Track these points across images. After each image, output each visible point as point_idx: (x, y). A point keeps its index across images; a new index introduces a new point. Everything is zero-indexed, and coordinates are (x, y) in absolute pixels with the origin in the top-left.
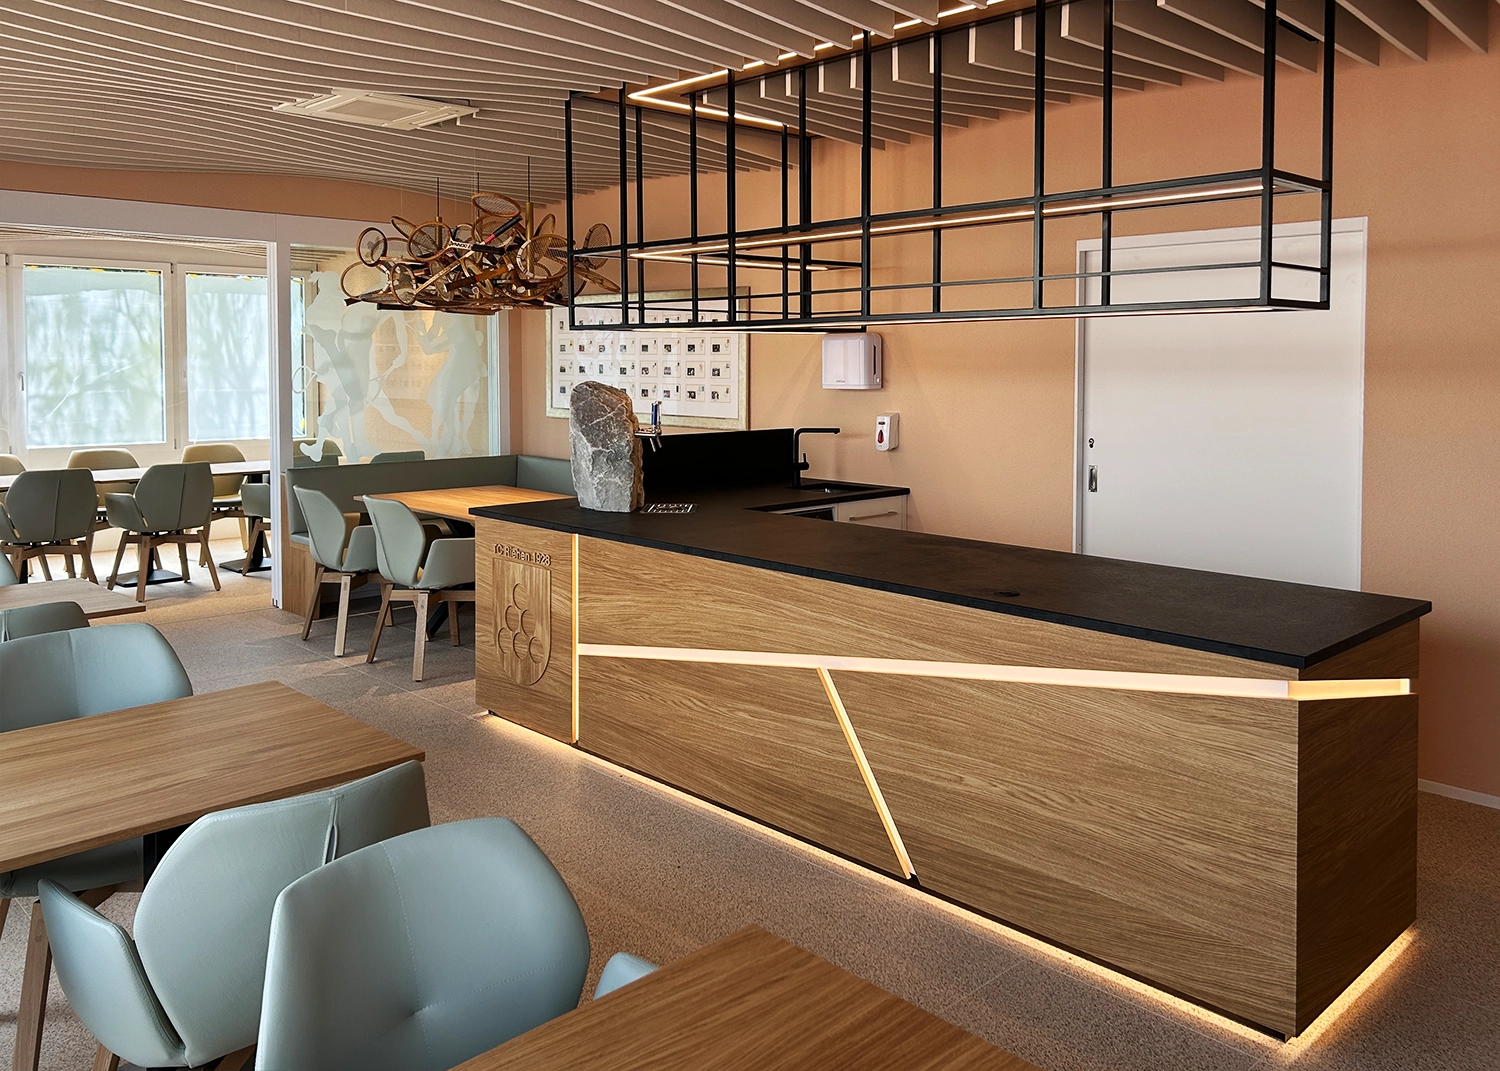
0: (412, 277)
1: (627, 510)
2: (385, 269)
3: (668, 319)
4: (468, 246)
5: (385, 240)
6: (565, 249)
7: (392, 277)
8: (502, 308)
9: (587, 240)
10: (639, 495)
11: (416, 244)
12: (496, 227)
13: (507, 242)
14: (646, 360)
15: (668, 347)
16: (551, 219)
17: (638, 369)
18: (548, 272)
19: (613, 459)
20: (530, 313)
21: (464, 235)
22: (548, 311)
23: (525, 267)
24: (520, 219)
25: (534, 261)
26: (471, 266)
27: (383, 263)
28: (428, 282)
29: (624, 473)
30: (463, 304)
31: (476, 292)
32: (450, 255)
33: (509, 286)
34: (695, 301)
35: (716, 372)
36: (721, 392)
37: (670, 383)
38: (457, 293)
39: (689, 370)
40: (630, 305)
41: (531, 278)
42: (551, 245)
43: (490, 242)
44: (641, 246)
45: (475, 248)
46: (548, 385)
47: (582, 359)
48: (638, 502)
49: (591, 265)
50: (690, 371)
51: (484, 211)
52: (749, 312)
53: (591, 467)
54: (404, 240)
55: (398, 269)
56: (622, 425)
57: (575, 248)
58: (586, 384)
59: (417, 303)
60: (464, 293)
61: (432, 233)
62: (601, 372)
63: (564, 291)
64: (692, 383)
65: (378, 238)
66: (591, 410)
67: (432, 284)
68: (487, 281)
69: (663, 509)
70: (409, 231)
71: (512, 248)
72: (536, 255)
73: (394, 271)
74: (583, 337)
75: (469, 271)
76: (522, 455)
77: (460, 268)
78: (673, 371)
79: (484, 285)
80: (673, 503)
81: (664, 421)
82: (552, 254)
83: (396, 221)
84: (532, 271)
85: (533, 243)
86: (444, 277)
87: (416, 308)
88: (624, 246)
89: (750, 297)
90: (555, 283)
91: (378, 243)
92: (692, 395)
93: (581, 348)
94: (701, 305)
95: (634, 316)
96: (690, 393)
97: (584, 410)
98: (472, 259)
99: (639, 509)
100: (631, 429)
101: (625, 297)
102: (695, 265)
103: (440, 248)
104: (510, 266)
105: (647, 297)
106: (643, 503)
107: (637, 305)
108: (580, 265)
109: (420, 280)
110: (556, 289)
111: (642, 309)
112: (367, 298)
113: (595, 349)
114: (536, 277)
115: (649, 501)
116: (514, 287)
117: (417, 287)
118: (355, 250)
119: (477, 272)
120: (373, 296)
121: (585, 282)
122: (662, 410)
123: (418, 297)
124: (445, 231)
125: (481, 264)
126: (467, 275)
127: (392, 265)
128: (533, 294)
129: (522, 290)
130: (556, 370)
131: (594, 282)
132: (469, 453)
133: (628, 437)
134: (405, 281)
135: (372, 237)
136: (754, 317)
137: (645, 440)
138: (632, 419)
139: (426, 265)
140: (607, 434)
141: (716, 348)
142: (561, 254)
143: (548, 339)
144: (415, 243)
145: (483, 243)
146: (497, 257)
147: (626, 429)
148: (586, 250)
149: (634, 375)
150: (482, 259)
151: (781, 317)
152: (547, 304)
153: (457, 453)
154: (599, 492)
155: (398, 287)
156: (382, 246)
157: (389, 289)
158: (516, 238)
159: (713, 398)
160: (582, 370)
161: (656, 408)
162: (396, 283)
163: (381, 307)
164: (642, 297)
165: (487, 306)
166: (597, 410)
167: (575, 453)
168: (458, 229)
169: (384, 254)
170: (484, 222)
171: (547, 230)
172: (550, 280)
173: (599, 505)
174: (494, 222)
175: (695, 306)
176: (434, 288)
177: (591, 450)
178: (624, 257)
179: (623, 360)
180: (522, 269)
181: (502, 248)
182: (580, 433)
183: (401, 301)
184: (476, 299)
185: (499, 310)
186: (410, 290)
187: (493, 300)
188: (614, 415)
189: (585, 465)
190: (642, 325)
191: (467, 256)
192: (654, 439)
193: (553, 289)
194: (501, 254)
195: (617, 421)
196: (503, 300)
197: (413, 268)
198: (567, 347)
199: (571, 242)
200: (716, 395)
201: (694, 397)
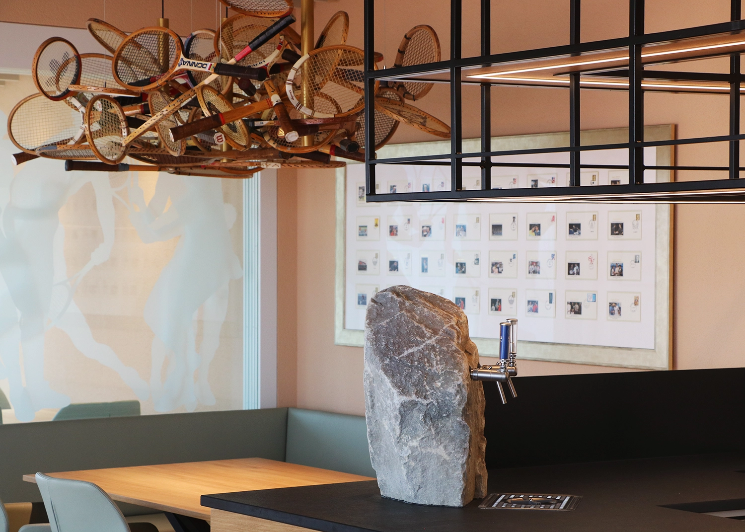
0: (121, 118)
1: (456, 501)
2: (78, 104)
3: (536, 181)
4: (208, 66)
5: (78, 58)
6: (361, 68)
7: (89, 117)
8: (264, 166)
9: (401, 52)
10: (478, 477)
11: (128, 63)
12: (253, 34)
13: (272, 57)
14: (498, 248)
15: (535, 228)
16: (342, 19)
17: (485, 265)
18: (338, 107)
19: (434, 417)
20: (311, 174)
21: (203, 47)
22: (339, 171)
23: (300, 99)
24: (292, 21)
25: (315, 89)
26: (212, 98)
27: (75, 94)
28: (145, 126)
29: (452, 439)
30: (201, 160)
31: (220, 142)
32: (181, 81)
33: (273, 130)
34: (575, 149)
35: (617, 270)
36: (626, 304)
37: (539, 287)
38: (191, 143)
39: (571, 266)
40: (464, 160)
41: (310, 118)
42: (343, 62)
43: (244, 58)
44: (487, 59)
45: (220, 69)
46: (338, 292)
47: (394, 249)
48: (477, 489)
49: (406, 94)
50: (573, 267)
51: (235, 8)
52: (675, 168)
53: (398, 428)
54: (108, 57)
55: (98, 105)
56: (450, 358)
57: (380, 66)
58: (394, 290)
59: (128, 160)
60: (202, 142)
61: (152, 44)
62: (424, 270)
63: (361, 137)
64: (577, 289)
65: (66, 54)
66: (399, 333)
67: (153, 128)
68: (239, 123)
69: (519, 503)
70: (115, 41)
71: (279, 69)
72: (318, 79)
73: (92, 108)
74: (397, 211)
75: (210, 107)
76: (295, 407)
77: (195, 103)
78: (543, 267)
79: (234, 129)
80: (536, 491)
81: (520, 351)
82: (344, 77)
83: (95, 26)
84: (311, 106)
85: (313, 59)
86: (171, 118)
87: (126, 167)
88: (457, 62)
89: (676, 142)
90: (348, 125)
91: (66, 63)
92: (576, 308)
93: (393, 231)
94: (586, 157)
95: (472, 178)
96: (572, 304)
97: (388, 334)
98: (216, 88)
99: (477, 501)
100: (465, 365)
101: (457, 147)
102: (576, 90)
103: (165, 69)
104: (275, 98)
105: (496, 145)
106: (484, 490)
107: (478, 160)
108: (389, 94)
109: (133, 122)
110: (349, 134)
111: (486, 166)
112: (49, 151)
113: (415, 231)
114: (317, 115)
115: (496, 487)
116: (281, 133)
117: (129, 133)
118: (29, 73)
119: (222, 107)
120: (59, 148)
121: (397, 123)
122: (517, 334)
123: (133, 149)
124: (173, 40)
125: (229, 96)
126: (207, 113)
127: (89, 97)
128: (312, 143)
129: (293, 136)
130: (352, 266)
131: (411, 121)
132: (210, 403)
133: (460, 378)
134: (110, 124)
135: (57, 51)
136: (684, 176)
137: (489, 384)
138: (468, 348)
139: (143, 97)
140: (425, 374)
141: (617, 229)
142: (355, 75)
143: (339, 216)
144: (125, 60)
145: (232, 61)
146: (258, 85)
147: (457, 365)
148: (398, 69)
149: (479, 274)
150: (231, 87)
151: (725, 175)
152: (338, 159)
153: (189, 405)
154: (411, 471)
155: (100, 134)
156: (72, 67)
157: (83, 138)
158: (287, 51)
159: (612, 313)
160: (393, 266)
161: (506, 331)
162: (96, 127)
163: (72, 165)
164: (486, 145)
165: (239, 164)
166: (409, 334)
167: (373, 406)
168: (193, 38)
169: (76, 80)
170: (236, 25)
171: (335, 38)
172: (341, 119)
173: (411, 493)
174: (251, 27)
175: (576, 158)
176: (156, 134)
177: (398, 399)
178: (456, 82)
179: (462, 250)
180: (295, 102)
181: (263, 69)
182: (381, 373)
183: (103, 157)
184: (220, 153)
185: (259, 169)
186: (115, 138)
187: (248, 153)
188: (439, 341)
189: (389, 425)
190: (487, 191)
191: (207, 81)
192: (504, 383)
193: (345, 134)
194: (261, 79)
195: (441, 352)
196: (264, 153)
197: (122, 102)
198: (371, 229)
199: (371, 56)
200: (616, 308)
201: (579, 312)
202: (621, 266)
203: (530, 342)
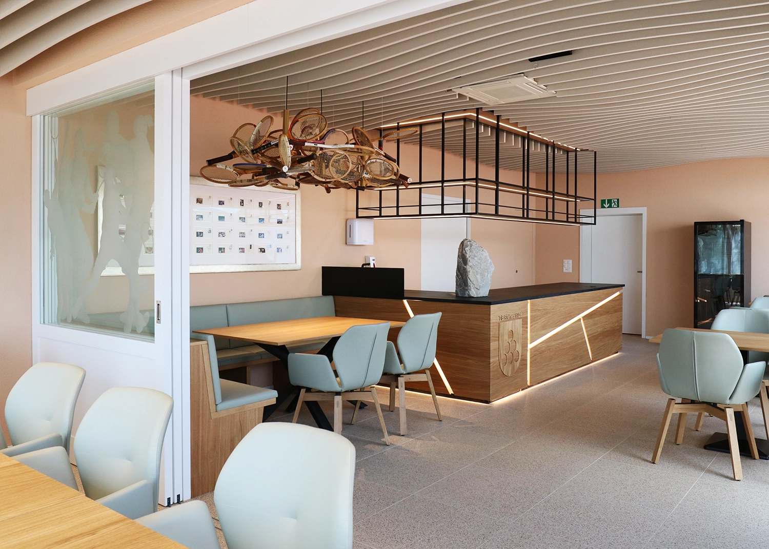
35: (280, 236)
39: (260, 235)
92: (262, 250)
159: (278, 252)
200: (280, 250)
201: (264, 252)
202: (282, 235)
203: (242, 264)
